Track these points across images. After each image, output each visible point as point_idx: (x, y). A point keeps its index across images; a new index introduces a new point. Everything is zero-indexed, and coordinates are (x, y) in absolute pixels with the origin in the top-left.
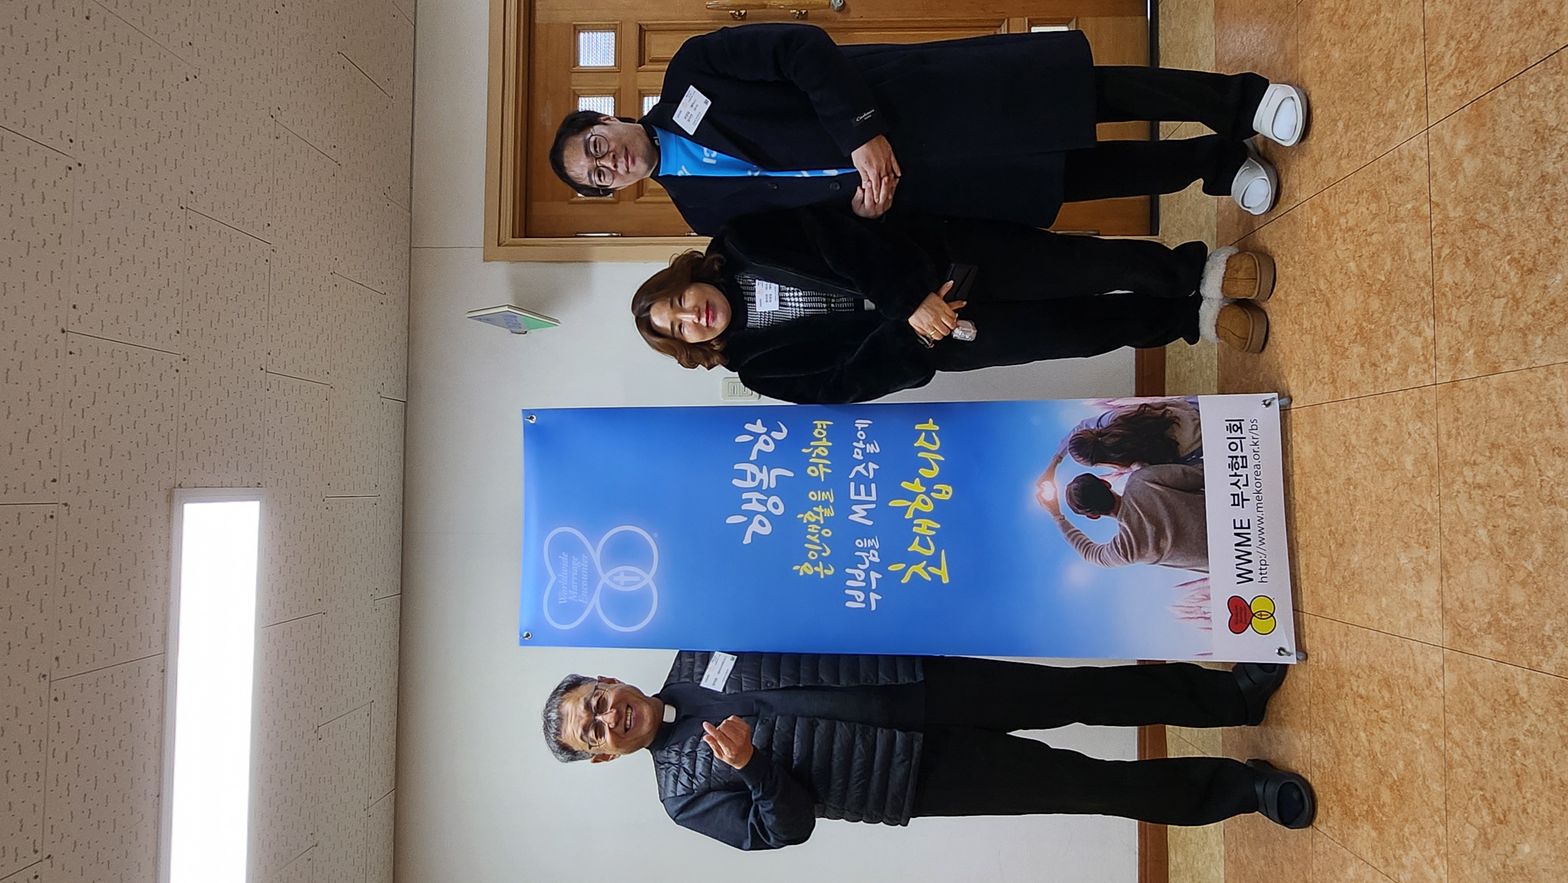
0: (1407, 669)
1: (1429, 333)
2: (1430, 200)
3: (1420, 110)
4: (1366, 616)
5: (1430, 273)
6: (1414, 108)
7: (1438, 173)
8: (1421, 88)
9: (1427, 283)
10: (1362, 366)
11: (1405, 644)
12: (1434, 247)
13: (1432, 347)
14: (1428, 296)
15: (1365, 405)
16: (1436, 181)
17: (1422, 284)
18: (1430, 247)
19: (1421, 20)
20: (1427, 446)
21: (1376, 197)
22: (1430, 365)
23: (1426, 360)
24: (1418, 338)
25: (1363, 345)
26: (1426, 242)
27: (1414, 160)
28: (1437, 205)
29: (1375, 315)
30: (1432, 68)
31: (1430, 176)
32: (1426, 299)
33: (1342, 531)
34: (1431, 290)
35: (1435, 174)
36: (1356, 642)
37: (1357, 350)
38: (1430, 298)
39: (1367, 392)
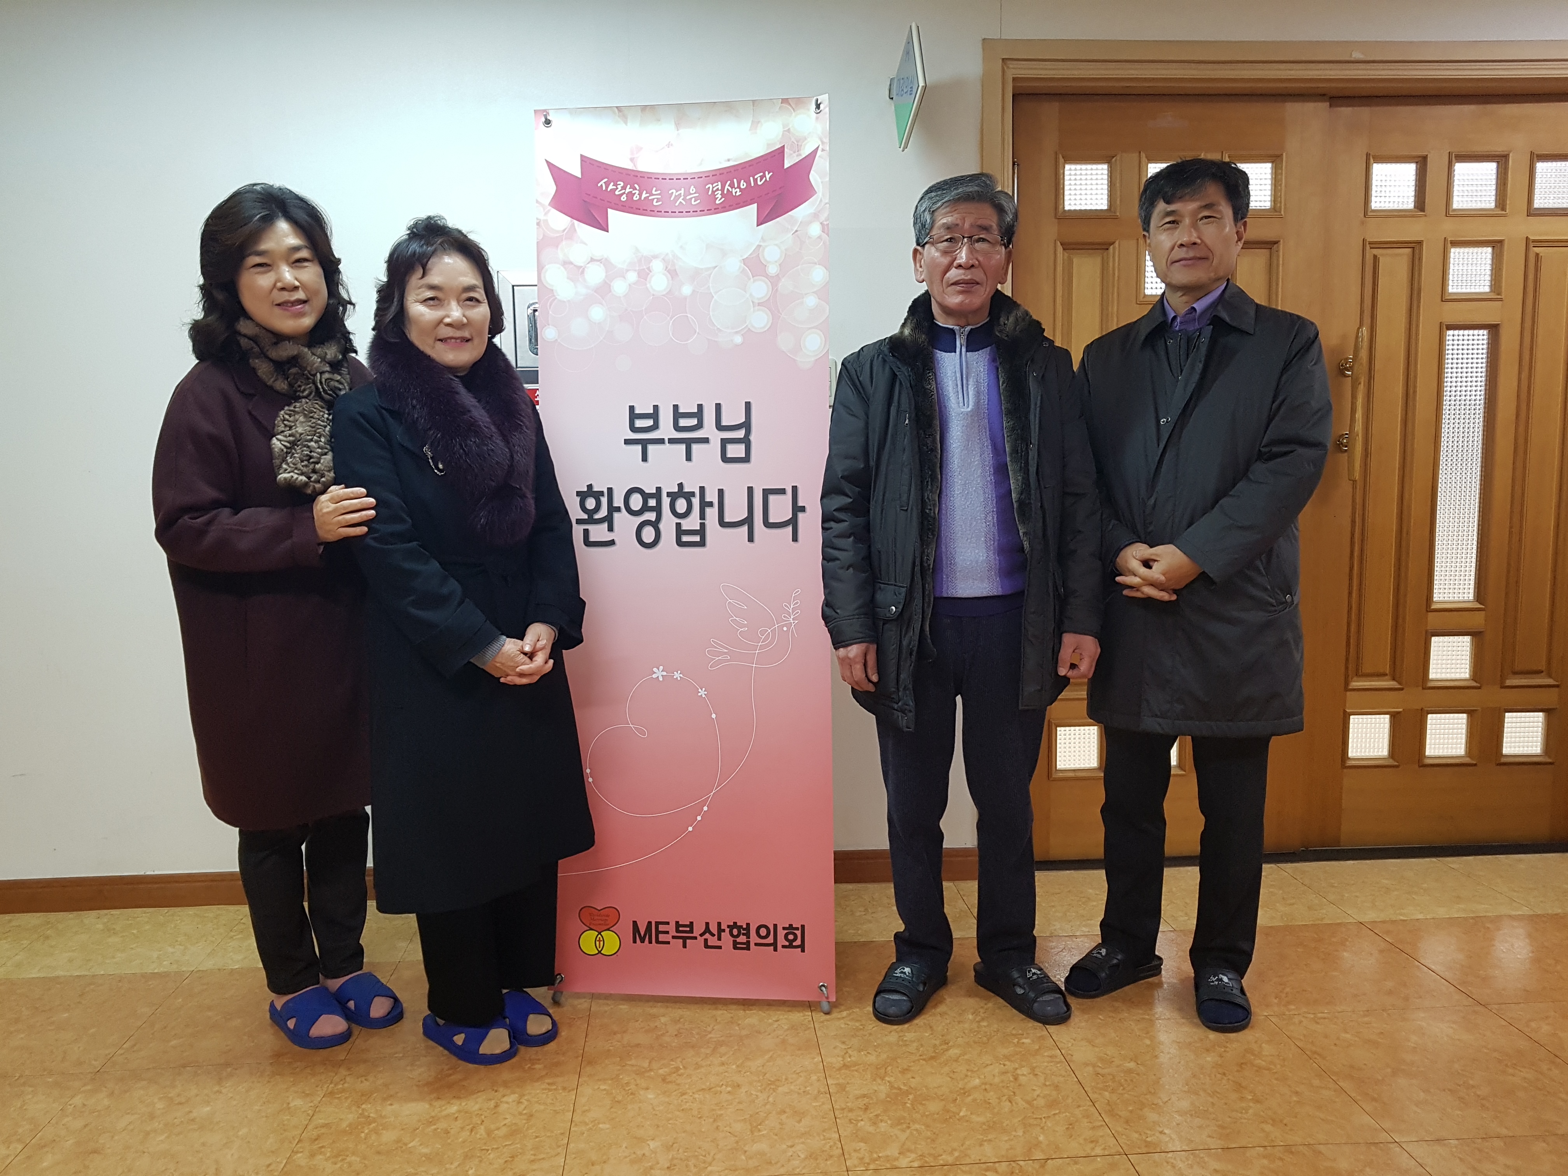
0: (532, 1152)
1: (904, 1162)
2: (1048, 1159)
3: (1146, 1146)
4: (586, 1108)
5: (968, 1161)
6: (1148, 1139)
7: (1078, 1166)
8: (1171, 1147)
9: (957, 1158)
10: (864, 1096)
11: (559, 1150)
12: (997, 1165)
13: (888, 1166)
14: (943, 1160)
15: (822, 1100)
16: (1068, 1164)
17: (956, 1154)
18: (997, 1160)
19: (1243, 1144)
20: (779, 1165)
21: (1052, 1104)
22: (868, 1164)
23: (874, 1160)
24: (898, 1152)
25: (888, 1096)
26: (1003, 1156)
27: (1092, 1142)
28: (1043, 1166)
29: (920, 1107)
30: (1192, 1157)
31: (1075, 1159)
32: (940, 1158)
33: (678, 1082)
34: (950, 1162)
35: (1076, 1163)
36: (557, 1099)
37: (883, 1089)
38: (941, 1162)
39: (836, 1101)
